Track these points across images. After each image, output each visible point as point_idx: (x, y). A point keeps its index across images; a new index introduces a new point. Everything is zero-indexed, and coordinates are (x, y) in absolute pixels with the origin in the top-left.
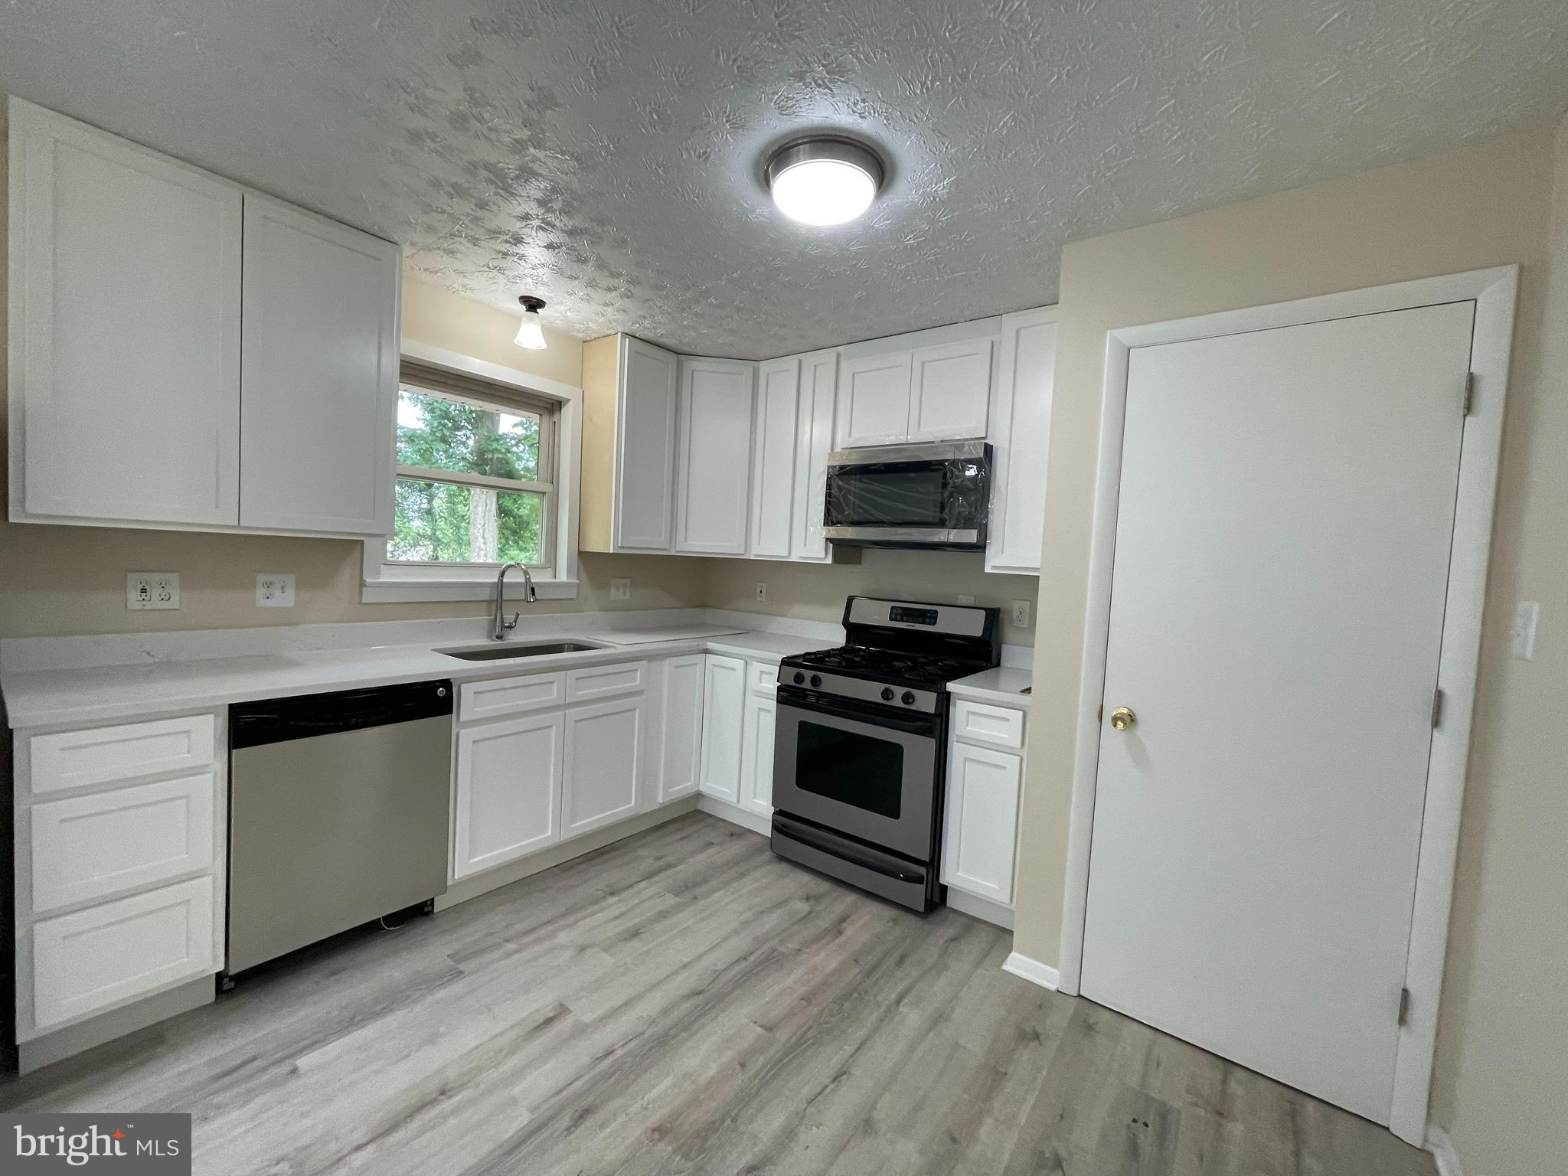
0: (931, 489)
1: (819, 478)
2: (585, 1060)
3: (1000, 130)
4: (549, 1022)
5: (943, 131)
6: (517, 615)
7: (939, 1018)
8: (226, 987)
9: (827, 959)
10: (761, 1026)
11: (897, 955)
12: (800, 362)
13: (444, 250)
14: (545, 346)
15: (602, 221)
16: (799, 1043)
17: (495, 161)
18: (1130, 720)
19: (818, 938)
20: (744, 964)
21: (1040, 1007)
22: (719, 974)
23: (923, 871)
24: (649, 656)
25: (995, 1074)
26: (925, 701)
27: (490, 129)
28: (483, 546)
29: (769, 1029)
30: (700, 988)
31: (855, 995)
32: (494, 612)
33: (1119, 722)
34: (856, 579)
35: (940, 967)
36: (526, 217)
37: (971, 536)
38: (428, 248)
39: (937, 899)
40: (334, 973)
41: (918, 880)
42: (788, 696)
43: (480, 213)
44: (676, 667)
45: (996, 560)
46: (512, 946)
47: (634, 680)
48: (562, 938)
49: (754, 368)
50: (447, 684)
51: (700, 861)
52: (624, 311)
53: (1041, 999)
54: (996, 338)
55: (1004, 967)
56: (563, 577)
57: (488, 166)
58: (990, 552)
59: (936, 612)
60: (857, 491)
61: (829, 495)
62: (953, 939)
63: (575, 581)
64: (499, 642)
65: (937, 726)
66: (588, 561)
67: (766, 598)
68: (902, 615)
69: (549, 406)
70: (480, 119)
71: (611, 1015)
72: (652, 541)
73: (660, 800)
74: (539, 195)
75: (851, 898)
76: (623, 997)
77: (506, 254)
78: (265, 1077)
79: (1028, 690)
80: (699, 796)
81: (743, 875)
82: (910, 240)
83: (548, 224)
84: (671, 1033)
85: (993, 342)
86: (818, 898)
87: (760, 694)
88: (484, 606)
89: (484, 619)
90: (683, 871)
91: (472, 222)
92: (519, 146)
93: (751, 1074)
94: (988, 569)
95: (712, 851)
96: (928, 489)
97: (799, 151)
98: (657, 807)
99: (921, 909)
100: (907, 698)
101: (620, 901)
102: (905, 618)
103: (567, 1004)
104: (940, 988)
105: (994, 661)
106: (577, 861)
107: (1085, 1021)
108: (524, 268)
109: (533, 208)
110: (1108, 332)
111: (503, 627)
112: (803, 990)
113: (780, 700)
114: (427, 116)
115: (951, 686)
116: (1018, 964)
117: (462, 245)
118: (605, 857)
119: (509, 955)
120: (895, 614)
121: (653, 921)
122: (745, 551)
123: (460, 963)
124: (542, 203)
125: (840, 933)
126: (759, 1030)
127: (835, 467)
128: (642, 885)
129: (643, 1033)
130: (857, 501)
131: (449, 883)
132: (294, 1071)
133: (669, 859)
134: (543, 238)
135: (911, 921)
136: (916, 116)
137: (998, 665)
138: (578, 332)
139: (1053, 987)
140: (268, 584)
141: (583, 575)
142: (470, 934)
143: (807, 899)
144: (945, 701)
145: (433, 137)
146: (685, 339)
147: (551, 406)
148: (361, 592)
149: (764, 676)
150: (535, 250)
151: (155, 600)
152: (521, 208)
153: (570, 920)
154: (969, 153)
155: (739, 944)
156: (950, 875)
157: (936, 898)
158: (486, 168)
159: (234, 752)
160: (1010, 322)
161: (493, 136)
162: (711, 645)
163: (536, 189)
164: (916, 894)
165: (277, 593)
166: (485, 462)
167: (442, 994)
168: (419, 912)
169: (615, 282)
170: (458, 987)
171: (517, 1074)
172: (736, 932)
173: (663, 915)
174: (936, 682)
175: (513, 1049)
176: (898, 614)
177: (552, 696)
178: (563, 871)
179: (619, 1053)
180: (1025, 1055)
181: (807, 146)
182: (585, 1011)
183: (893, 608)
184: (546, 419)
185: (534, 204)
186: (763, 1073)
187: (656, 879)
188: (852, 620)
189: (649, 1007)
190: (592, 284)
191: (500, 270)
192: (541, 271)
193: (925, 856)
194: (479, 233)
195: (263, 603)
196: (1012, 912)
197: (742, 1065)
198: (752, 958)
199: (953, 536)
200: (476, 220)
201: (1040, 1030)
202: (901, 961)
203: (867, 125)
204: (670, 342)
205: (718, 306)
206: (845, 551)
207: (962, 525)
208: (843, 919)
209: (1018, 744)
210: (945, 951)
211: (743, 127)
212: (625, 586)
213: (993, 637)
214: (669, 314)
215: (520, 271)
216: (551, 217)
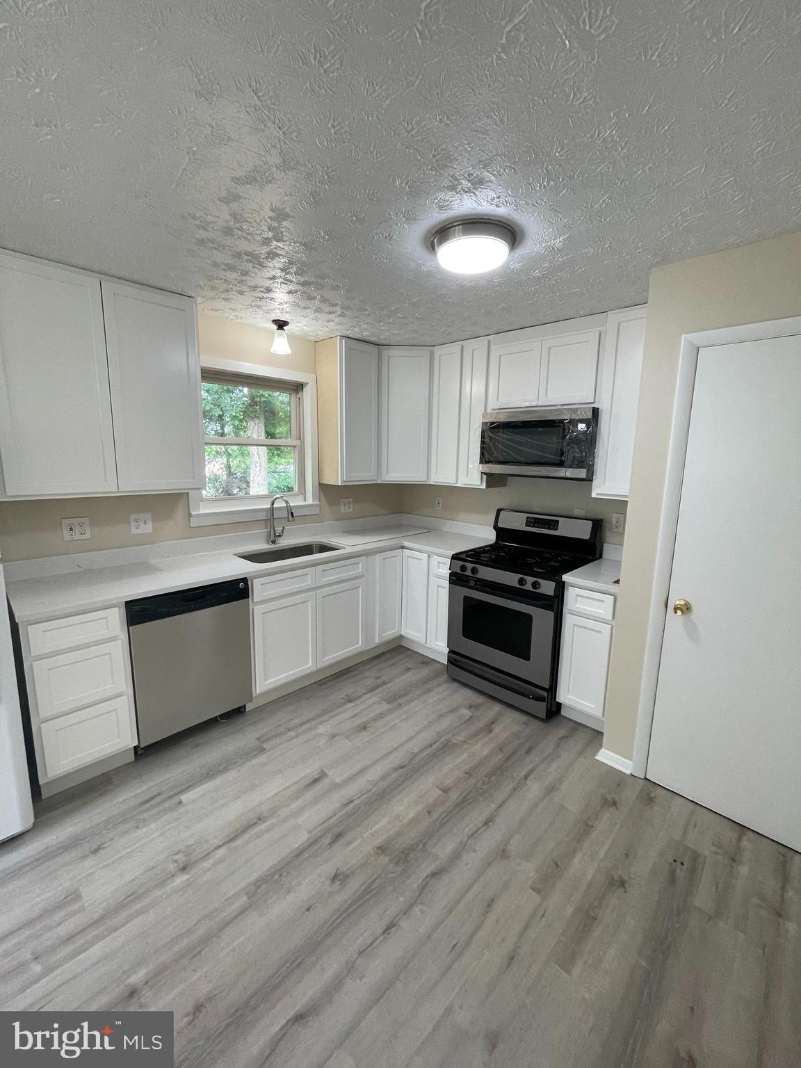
0: (555, 439)
1: (476, 431)
2: (337, 805)
3: (601, 206)
4: (316, 781)
5: (558, 210)
6: (284, 528)
7: (551, 789)
8: (139, 753)
9: (482, 748)
10: (441, 789)
11: (527, 746)
12: (462, 347)
13: (223, 298)
14: (290, 352)
15: (323, 277)
16: (463, 801)
17: (252, 250)
18: (686, 609)
19: (476, 735)
20: (430, 749)
21: (619, 785)
22: (414, 756)
23: (545, 694)
24: (367, 554)
25: (586, 827)
26: (548, 587)
27: (248, 234)
28: (258, 460)
29: (446, 791)
30: (404, 764)
31: (499, 772)
32: (269, 526)
33: (678, 611)
34: (502, 497)
35: (554, 756)
36: (274, 278)
37: (582, 473)
38: (213, 298)
39: (554, 711)
40: (196, 746)
41: (541, 699)
42: (457, 579)
43: (244, 278)
44: (384, 559)
45: (599, 489)
46: (293, 734)
47: (358, 569)
48: (321, 729)
49: (430, 351)
50: (245, 580)
51: (403, 680)
52: (340, 324)
53: (620, 779)
54: (602, 329)
55: (597, 758)
56: (310, 501)
57: (248, 254)
58: (595, 483)
59: (558, 522)
60: (504, 441)
61: (483, 443)
62: (564, 737)
63: (318, 503)
64: (273, 546)
65: (556, 604)
66: (325, 490)
67: (442, 507)
68: (535, 523)
69: (295, 388)
70: (241, 229)
71: (351, 779)
72: (365, 475)
73: (377, 642)
74: (281, 266)
75: (497, 708)
76: (359, 766)
77: (261, 299)
78: (166, 805)
79: (617, 582)
80: (401, 637)
81: (430, 690)
82: (536, 274)
83: (287, 280)
84: (388, 791)
85: (600, 333)
86: (477, 707)
87: (439, 577)
88: (263, 523)
89: (263, 531)
90: (392, 687)
91: (239, 283)
92: (266, 242)
93: (435, 818)
94: (594, 495)
95: (410, 674)
96: (551, 442)
97: (455, 230)
98: (376, 645)
99: (543, 716)
100: (535, 585)
101: (355, 706)
102: (536, 525)
103: (326, 771)
104: (554, 769)
105: (597, 555)
106: (328, 679)
107: (648, 795)
108: (274, 305)
109: (278, 273)
110: (683, 336)
111: (275, 536)
112: (466, 768)
113: (451, 582)
114: (208, 231)
115: (565, 577)
116: (606, 756)
117: (233, 295)
118: (345, 676)
119: (292, 738)
120: (529, 522)
121: (376, 719)
122: (427, 479)
123: (264, 743)
124: (282, 270)
125: (491, 731)
126: (439, 792)
127: (487, 423)
128: (367, 696)
129: (370, 791)
130: (503, 448)
131: (254, 695)
132: (180, 802)
133: (384, 678)
134: (286, 288)
135: (537, 723)
136: (537, 203)
137: (601, 557)
138: (311, 336)
139: (628, 772)
140: (137, 520)
141: (323, 498)
142: (266, 726)
143: (470, 707)
144: (561, 587)
145: (212, 241)
146: (383, 337)
147: (297, 388)
148: (189, 520)
149: (441, 565)
150: (281, 295)
151: (77, 535)
152: (270, 274)
153: (326, 717)
154: (578, 220)
155: (427, 736)
156: (564, 696)
157: (554, 709)
158: (246, 254)
159: (131, 628)
160: (613, 317)
161: (249, 237)
162: (406, 544)
163: (279, 262)
164: (541, 708)
165: (142, 525)
166: (256, 404)
167: (255, 762)
168: (238, 712)
169: (334, 309)
170: (263, 758)
171: (301, 810)
172: (425, 728)
173: (381, 716)
174: (555, 574)
175: (297, 795)
176: (531, 522)
177: (308, 582)
178: (320, 685)
179: (357, 802)
180: (607, 815)
181: (460, 227)
182: (336, 776)
183: (528, 518)
184: (293, 396)
185: (278, 271)
186: (441, 819)
187: (377, 691)
188: (500, 525)
189: (374, 774)
190: (318, 310)
191: (259, 307)
192: (286, 306)
193: (547, 686)
194: (245, 288)
195: (134, 531)
196: (603, 721)
197: (429, 812)
198: (435, 746)
199: (569, 473)
200: (241, 282)
201: (617, 799)
202: (529, 751)
203: (503, 211)
204: (373, 339)
205: (404, 318)
206: (493, 480)
207: (576, 466)
208: (493, 722)
209: (610, 617)
210: (558, 745)
211: (415, 219)
212: (350, 503)
213: (597, 539)
214: (371, 324)
215: (272, 307)
216: (288, 277)
